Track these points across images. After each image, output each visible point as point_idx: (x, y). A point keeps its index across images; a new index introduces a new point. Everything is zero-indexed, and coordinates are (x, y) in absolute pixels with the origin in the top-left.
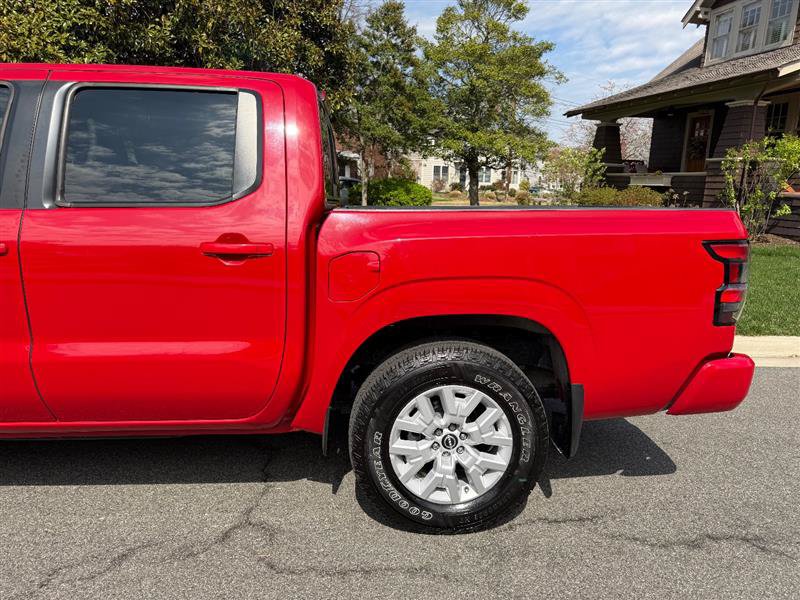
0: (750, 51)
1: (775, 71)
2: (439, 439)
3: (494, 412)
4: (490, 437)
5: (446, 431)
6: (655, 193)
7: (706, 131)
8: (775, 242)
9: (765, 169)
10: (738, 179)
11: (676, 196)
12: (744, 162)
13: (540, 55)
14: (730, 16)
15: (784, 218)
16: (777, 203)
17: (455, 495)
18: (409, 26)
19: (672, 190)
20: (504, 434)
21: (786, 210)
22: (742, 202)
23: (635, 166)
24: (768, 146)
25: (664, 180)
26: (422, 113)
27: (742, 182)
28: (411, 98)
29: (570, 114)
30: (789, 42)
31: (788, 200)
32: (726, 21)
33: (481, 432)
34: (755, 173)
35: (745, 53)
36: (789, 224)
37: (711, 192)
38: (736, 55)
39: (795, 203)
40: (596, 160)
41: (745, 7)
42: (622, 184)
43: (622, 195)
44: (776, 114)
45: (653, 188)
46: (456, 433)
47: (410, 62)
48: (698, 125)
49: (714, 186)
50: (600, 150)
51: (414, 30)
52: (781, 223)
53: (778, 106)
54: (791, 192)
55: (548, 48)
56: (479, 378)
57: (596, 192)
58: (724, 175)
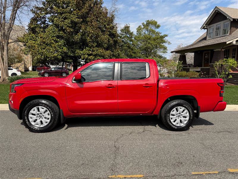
0: (219, 36)
1: (226, 43)
2: (177, 116)
3: (186, 111)
4: (185, 115)
5: (178, 114)
6: (197, 73)
7: (208, 56)
8: (229, 85)
9: (225, 66)
10: (218, 69)
11: (202, 73)
12: (219, 64)
13: (164, 38)
14: (213, 27)
15: (231, 78)
16: (228, 75)
17: (180, 125)
18: (131, 32)
19: (201, 72)
20: (188, 114)
21: (231, 76)
22: (220, 74)
23: (190, 65)
24: (225, 61)
25: (199, 69)
26: (135, 53)
27: (219, 70)
28: (132, 49)
29: (172, 52)
30: (228, 34)
31: (231, 74)
32: (212, 29)
33: (184, 114)
34: (222, 67)
35: (217, 37)
36: (232, 80)
37: (211, 72)
38: (215, 37)
39: (233, 75)
40: (180, 64)
41: (217, 25)
42: (188, 70)
43: (188, 73)
44: (227, 52)
45: (196, 71)
46: (180, 115)
47: (131, 41)
48: (206, 54)
49: (212, 71)
50: (181, 62)
51: (133, 33)
52: (230, 80)
53: (227, 50)
54: (232, 72)
55: (166, 36)
56: (184, 105)
57: (181, 72)
58: (214, 68)
